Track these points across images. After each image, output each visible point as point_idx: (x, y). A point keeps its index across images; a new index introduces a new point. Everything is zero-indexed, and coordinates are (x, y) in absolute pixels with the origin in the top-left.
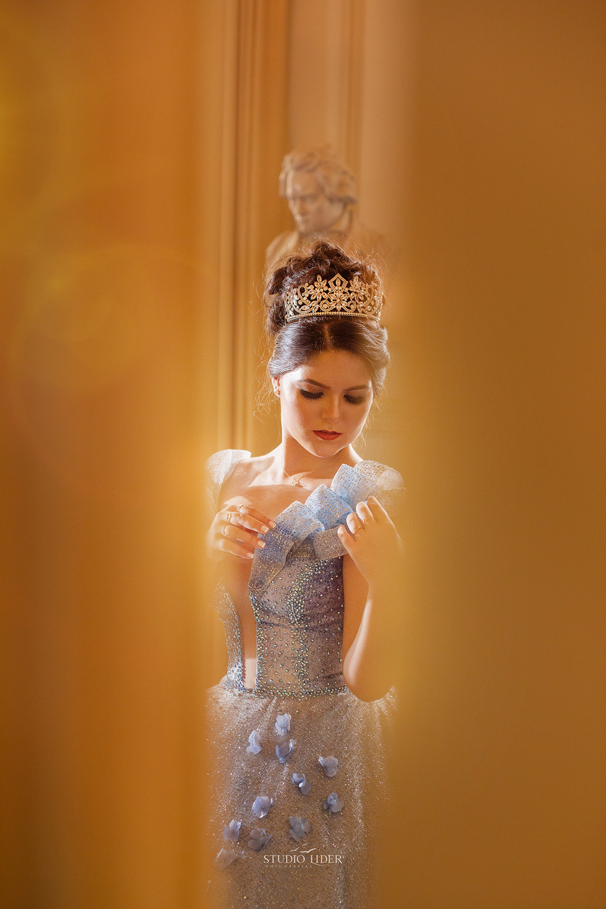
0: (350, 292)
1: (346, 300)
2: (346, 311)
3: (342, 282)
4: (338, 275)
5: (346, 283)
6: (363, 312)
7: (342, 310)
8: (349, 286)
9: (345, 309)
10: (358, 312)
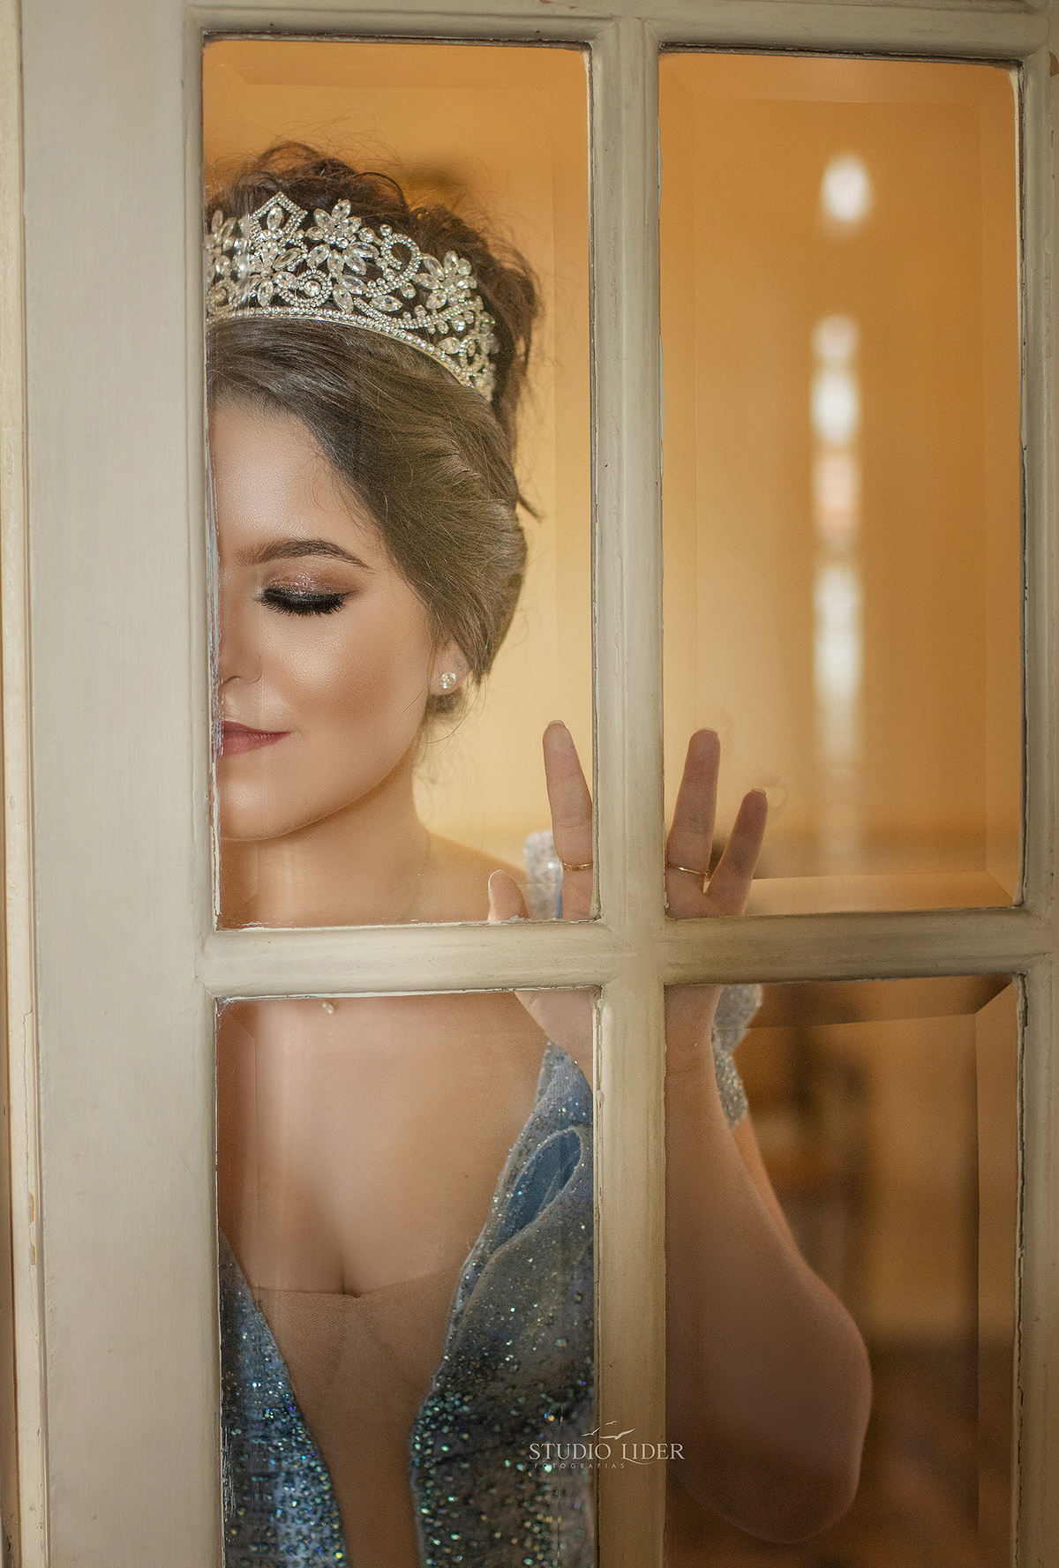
0: (310, 244)
1: (292, 268)
2: (289, 305)
3: (287, 215)
4: (281, 198)
5: (299, 215)
6: (356, 311)
7: (276, 301)
8: (308, 223)
9: (287, 297)
10: (336, 308)
